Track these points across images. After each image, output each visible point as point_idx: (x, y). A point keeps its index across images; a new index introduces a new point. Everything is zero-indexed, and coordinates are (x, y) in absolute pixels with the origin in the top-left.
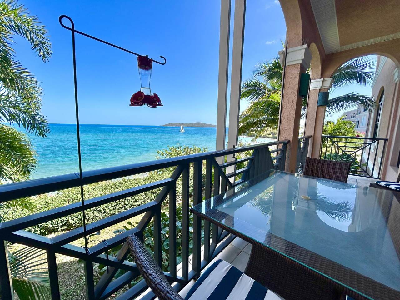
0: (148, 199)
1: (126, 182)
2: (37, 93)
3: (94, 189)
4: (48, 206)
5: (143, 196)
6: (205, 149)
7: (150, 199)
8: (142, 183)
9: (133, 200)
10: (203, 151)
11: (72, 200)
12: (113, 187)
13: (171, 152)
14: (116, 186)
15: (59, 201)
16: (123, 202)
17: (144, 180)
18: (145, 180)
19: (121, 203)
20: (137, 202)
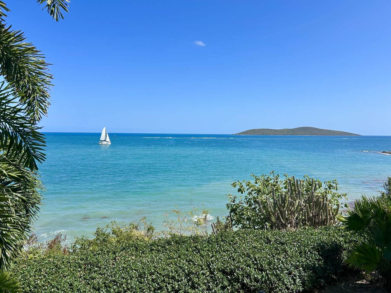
0: (217, 285)
1: (176, 242)
2: (44, 83)
3: (124, 249)
4: (56, 272)
5: (208, 278)
6: (332, 184)
7: (220, 286)
8: (205, 247)
9: (188, 282)
10: (327, 187)
11: (89, 266)
12: (155, 248)
13: (258, 186)
14: (159, 247)
15: (72, 264)
16: (169, 284)
17: (208, 242)
18: (211, 241)
19: (166, 286)
20: (195, 288)
